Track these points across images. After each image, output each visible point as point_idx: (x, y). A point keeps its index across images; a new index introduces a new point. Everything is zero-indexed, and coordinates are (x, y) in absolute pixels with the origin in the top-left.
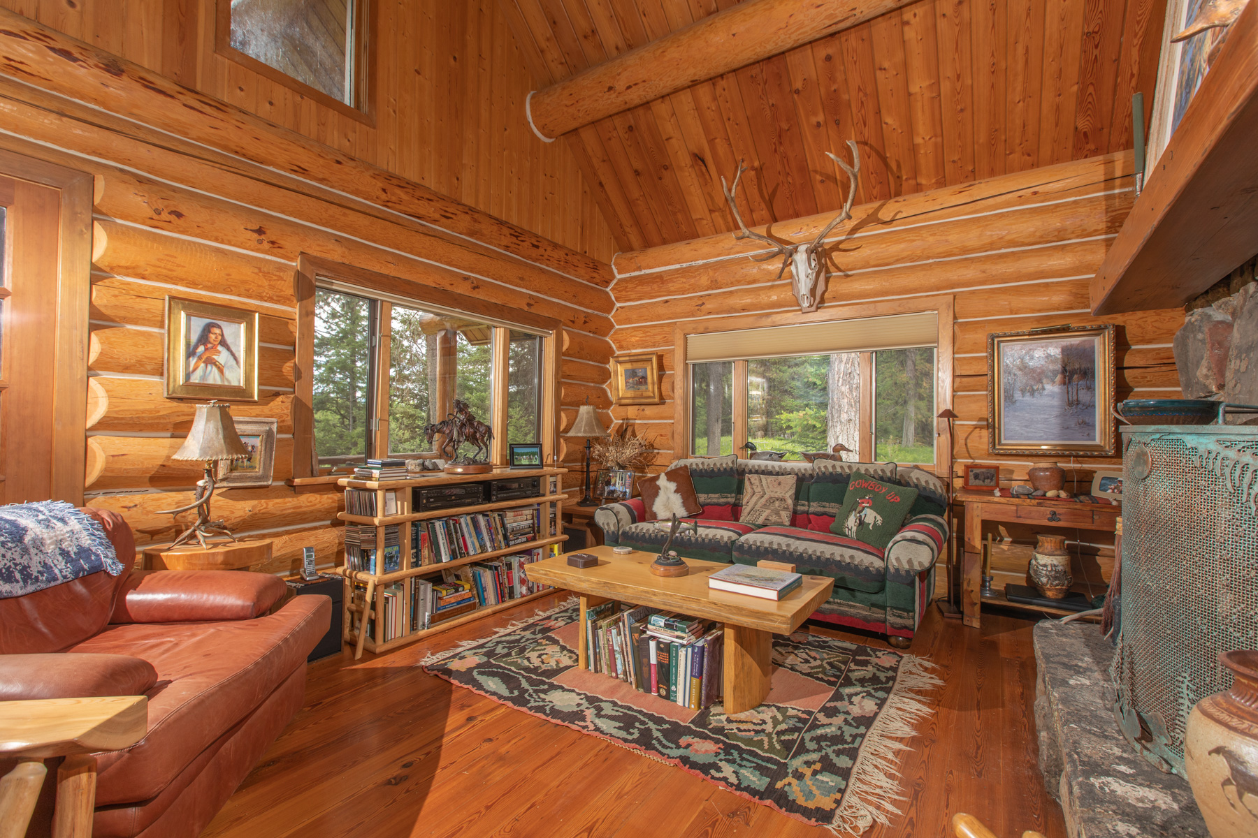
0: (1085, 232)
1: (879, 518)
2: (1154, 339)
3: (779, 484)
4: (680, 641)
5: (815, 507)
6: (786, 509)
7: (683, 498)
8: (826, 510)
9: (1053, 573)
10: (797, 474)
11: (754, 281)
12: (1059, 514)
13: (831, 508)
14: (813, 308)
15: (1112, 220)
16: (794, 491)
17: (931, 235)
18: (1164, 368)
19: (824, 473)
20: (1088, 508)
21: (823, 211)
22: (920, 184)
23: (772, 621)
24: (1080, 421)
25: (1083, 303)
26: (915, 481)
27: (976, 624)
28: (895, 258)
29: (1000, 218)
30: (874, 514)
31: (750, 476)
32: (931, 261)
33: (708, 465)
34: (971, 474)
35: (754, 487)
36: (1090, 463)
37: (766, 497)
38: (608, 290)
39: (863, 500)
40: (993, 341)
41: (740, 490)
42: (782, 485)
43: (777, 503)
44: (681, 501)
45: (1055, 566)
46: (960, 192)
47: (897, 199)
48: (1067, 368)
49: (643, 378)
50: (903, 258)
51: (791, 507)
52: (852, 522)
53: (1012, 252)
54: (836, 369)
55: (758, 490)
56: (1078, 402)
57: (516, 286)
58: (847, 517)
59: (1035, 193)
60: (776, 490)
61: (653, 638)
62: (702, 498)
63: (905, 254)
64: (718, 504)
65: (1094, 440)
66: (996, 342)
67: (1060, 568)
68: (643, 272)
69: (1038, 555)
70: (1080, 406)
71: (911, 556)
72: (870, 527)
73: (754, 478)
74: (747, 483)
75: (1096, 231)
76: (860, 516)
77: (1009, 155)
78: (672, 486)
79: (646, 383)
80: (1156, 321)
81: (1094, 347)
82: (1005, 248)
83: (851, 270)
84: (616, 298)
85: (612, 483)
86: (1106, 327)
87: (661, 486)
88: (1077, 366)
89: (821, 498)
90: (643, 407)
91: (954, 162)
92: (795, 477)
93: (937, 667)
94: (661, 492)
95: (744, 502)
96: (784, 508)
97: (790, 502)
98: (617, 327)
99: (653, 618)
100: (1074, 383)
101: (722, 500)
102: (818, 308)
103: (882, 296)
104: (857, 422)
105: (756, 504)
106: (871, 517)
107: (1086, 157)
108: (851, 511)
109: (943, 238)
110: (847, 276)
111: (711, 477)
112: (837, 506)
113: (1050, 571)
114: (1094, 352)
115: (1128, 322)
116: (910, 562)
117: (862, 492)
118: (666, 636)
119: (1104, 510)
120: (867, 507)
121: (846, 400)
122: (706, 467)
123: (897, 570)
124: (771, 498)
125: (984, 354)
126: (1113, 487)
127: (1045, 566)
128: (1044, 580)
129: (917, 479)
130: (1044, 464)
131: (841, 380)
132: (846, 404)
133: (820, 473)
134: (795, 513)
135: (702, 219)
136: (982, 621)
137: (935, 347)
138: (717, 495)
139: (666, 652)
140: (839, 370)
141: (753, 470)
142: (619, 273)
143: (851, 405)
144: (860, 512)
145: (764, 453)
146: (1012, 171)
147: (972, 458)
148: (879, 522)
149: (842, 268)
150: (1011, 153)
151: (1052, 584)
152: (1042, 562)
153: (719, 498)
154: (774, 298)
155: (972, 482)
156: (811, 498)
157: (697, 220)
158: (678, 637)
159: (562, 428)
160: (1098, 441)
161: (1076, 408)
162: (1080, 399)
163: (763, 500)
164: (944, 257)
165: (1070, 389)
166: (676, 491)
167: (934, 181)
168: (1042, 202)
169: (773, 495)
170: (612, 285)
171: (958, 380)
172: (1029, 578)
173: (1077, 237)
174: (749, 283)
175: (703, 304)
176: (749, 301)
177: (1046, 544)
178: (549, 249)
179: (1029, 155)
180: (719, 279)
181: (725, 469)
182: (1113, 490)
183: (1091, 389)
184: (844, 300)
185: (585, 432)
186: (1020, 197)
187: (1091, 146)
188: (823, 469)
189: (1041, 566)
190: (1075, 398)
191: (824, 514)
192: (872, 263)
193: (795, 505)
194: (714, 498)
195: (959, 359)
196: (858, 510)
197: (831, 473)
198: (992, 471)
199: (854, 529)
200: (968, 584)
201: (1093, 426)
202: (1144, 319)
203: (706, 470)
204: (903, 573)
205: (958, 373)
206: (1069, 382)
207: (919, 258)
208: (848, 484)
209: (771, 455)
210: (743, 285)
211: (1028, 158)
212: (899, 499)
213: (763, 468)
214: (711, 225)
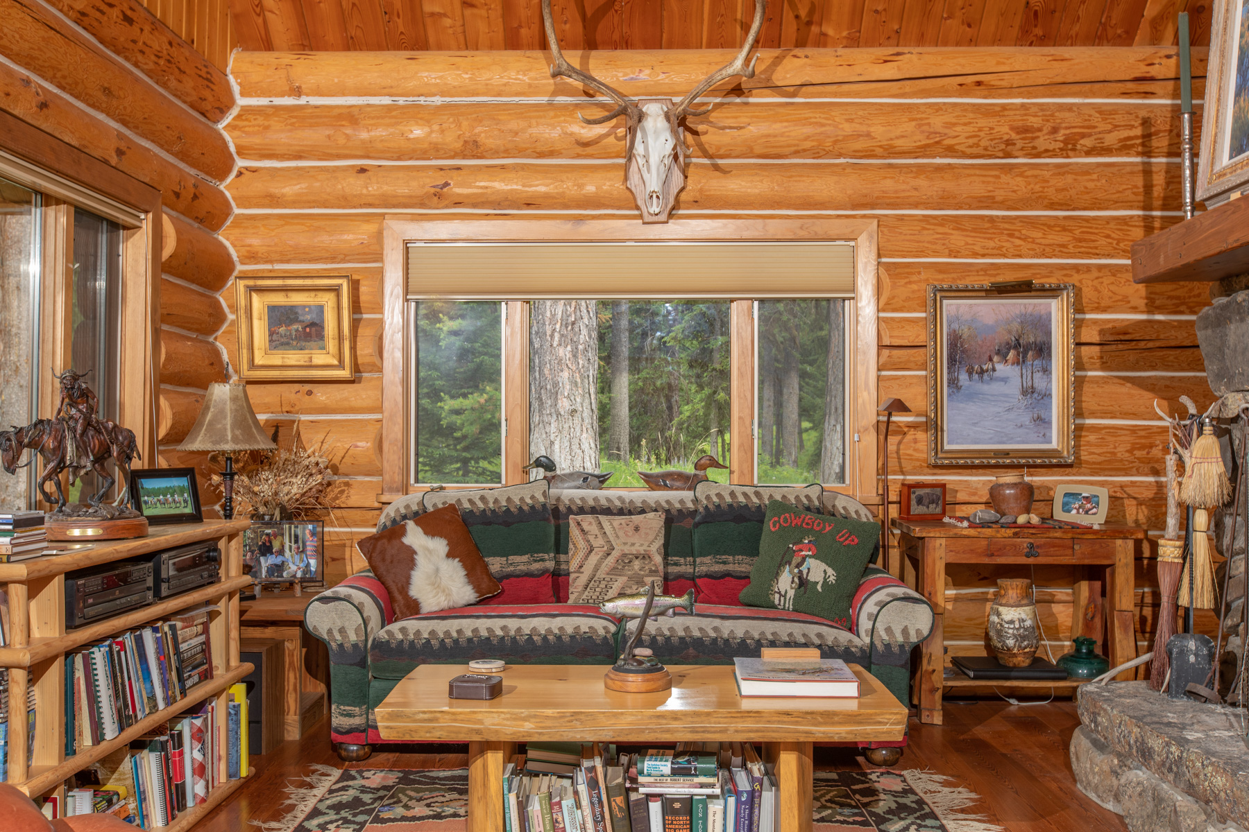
0: (1034, 152)
1: (830, 571)
2: (1109, 307)
3: (637, 529)
4: (709, 791)
5: (706, 565)
6: (653, 572)
7: (465, 566)
8: (730, 567)
9: (1022, 630)
10: (668, 512)
11: (551, 154)
12: (1038, 547)
13: (738, 564)
14: (663, 217)
15: (1065, 139)
16: (662, 542)
17: (847, 120)
18: (1121, 347)
19: (718, 506)
20: (1070, 535)
21: (670, 46)
22: (825, 35)
23: (880, 723)
24: (1036, 416)
25: (1033, 250)
26: (842, 511)
27: (938, 719)
28: (793, 149)
29: (937, 111)
30: (823, 566)
31: (579, 518)
32: (842, 161)
33: (496, 501)
34: (913, 496)
35: (591, 538)
36: (1042, 475)
37: (615, 554)
38: (220, 126)
39: (800, 546)
40: (935, 295)
41: (560, 544)
42: (642, 531)
43: (637, 564)
44: (462, 573)
45: (1023, 621)
46: (886, 61)
47: (797, 51)
48: (1021, 341)
49: (313, 324)
50: (804, 150)
51: (661, 568)
52: (785, 582)
53: (949, 164)
54: (548, 314)
55: (598, 542)
56: (1033, 390)
57: (93, 106)
58: (777, 575)
59: (979, 83)
60: (631, 540)
61: (649, 797)
62: (496, 564)
63: (808, 145)
64: (529, 575)
65: (1051, 442)
66: (938, 298)
67: (1028, 623)
68: (303, 101)
69: (1001, 609)
70: (1035, 395)
71: (906, 623)
72: (819, 588)
73: (588, 521)
74: (574, 532)
75: (1047, 151)
76: (801, 572)
77: (946, 19)
78: (439, 546)
79: (321, 337)
80: (1113, 283)
81: (1050, 313)
82: (940, 157)
83: (722, 157)
84: (237, 147)
85: (276, 548)
86: (1066, 288)
87: (416, 547)
88: (1032, 340)
89: (715, 548)
90: (308, 387)
91: (876, 12)
92: (663, 516)
93: (950, 779)
94: (420, 559)
95: (573, 566)
96: (651, 571)
97: (658, 559)
98: (237, 211)
99: (648, 764)
100: (1029, 363)
101: (536, 566)
102: (670, 216)
103: (772, 208)
104: (587, 413)
105: (596, 569)
106: (818, 571)
107: (1031, 45)
108: (780, 566)
109: (864, 129)
110: (716, 168)
111: (507, 524)
112: (747, 559)
113: (1018, 629)
114: (1050, 320)
115: (1084, 281)
116: (905, 631)
117: (796, 533)
118: (680, 789)
119: (1086, 537)
120: (810, 557)
121: (566, 374)
122: (491, 505)
123: (888, 646)
124: (625, 555)
125: (923, 315)
126: (1077, 506)
127: (1012, 622)
128: (1010, 642)
129: (844, 508)
130: (1009, 478)
131: (557, 336)
132: (566, 381)
133: (711, 506)
134: (666, 578)
135: (445, 15)
136: (946, 715)
137: (849, 299)
138: (525, 558)
139: (685, 814)
140: (553, 316)
141: (574, 508)
142: (242, 94)
143: (576, 383)
144: (798, 566)
145: (571, 476)
146: (945, 43)
147: (903, 473)
148: (832, 579)
149: (711, 152)
150: (949, 18)
151: (1020, 646)
152: (1007, 617)
153: (529, 563)
154: (590, 189)
155: (916, 509)
156: (696, 550)
157: (432, 15)
158: (702, 786)
159: (162, 432)
160: (1054, 445)
161: (1031, 397)
162: (1036, 385)
163: (611, 560)
164: (861, 158)
165: (1024, 371)
166: (450, 555)
167: (845, 34)
168: (985, 97)
169: (627, 549)
170: (228, 119)
171: (886, 352)
172: (988, 646)
173: (1026, 156)
174: (541, 155)
175: (447, 184)
176: (542, 189)
177: (1010, 592)
178: (147, 28)
179: (969, 26)
180: (482, 139)
181: (532, 507)
182: (1078, 510)
183: (1046, 371)
184: (710, 208)
185: (235, 440)
186: (961, 85)
187: (1038, 31)
188: (715, 499)
189: (1007, 623)
190: (1030, 384)
191: (727, 575)
192: (758, 150)
193: (666, 564)
194: (520, 563)
195: (886, 320)
196: (794, 562)
197: (730, 506)
198: (938, 491)
199: (791, 593)
200: (929, 663)
201: (1050, 423)
202: (1100, 280)
203: (493, 511)
204: (896, 650)
205: (886, 341)
206: (1024, 361)
207: (828, 154)
208: (762, 522)
209: (585, 479)
210: (528, 157)
211: (968, 29)
212: (856, 540)
213: (591, 503)
214: (460, 30)
